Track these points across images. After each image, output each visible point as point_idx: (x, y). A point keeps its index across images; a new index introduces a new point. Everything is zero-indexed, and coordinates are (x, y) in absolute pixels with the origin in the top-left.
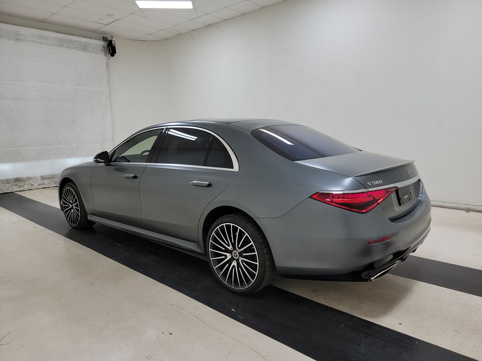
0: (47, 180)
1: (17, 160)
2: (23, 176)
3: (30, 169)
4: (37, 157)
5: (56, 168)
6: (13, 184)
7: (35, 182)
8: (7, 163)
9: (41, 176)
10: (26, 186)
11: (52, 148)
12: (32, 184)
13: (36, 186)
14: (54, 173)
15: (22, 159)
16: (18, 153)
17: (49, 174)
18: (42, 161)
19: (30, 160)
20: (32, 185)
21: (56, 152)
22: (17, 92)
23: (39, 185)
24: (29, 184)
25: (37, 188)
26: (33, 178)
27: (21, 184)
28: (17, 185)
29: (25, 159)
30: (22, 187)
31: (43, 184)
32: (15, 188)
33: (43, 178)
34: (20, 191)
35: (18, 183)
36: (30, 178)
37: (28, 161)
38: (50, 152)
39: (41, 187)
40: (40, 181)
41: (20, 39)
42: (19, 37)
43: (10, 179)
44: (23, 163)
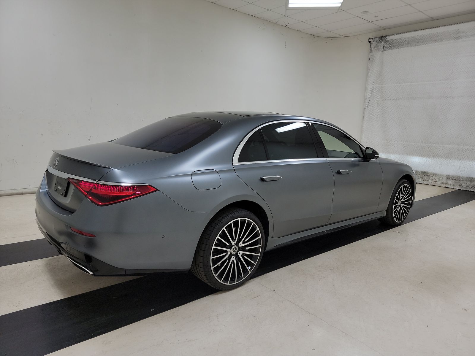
0: (452, 181)
1: (429, 156)
2: (429, 172)
3: (438, 166)
4: (449, 155)
5: (464, 171)
6: (420, 176)
7: (439, 180)
8: (420, 157)
9: (447, 176)
10: (430, 181)
11: (466, 149)
12: (436, 180)
13: (439, 183)
14: (461, 176)
15: (433, 155)
16: (431, 148)
17: (456, 175)
18: (452, 160)
19: (440, 158)
20: (436, 182)
21: (469, 153)
22: (445, 91)
23: (442, 184)
24: (433, 180)
25: (440, 185)
26: (438, 175)
27: (426, 178)
28: (422, 178)
29: (436, 156)
30: (426, 181)
31: (446, 183)
32: (421, 180)
33: (448, 177)
34: (424, 184)
35: (424, 176)
36: (435, 175)
37: (438, 158)
38: (463, 152)
39: (444, 185)
40: (445, 180)
41: (460, 36)
42: (459, 35)
43: (418, 172)
44: (433, 159)
